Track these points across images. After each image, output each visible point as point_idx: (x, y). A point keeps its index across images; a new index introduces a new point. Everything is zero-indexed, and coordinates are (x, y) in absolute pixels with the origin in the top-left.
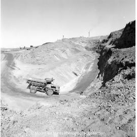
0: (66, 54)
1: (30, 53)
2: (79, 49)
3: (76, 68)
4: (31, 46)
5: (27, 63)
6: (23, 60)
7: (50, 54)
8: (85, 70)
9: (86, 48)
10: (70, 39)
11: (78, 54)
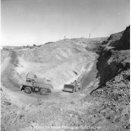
0: (67, 53)
1: (32, 52)
2: (79, 49)
3: (76, 68)
4: (34, 45)
5: (30, 61)
6: (26, 58)
7: (52, 53)
8: (84, 70)
9: (87, 48)
10: (71, 39)
11: (79, 54)
